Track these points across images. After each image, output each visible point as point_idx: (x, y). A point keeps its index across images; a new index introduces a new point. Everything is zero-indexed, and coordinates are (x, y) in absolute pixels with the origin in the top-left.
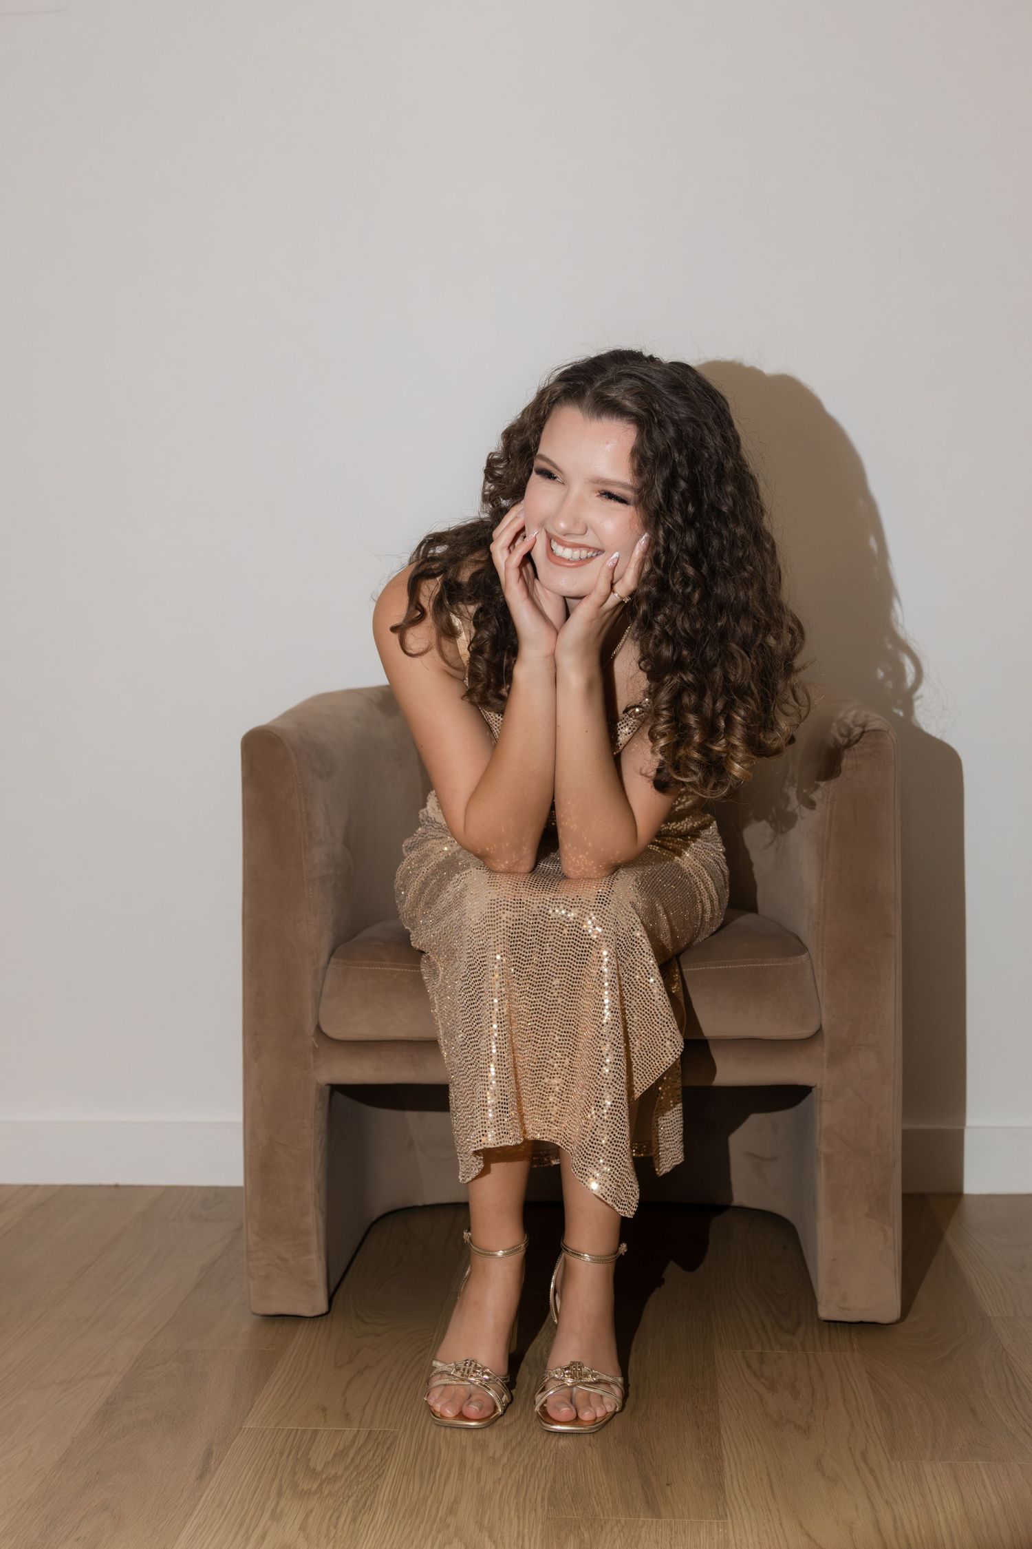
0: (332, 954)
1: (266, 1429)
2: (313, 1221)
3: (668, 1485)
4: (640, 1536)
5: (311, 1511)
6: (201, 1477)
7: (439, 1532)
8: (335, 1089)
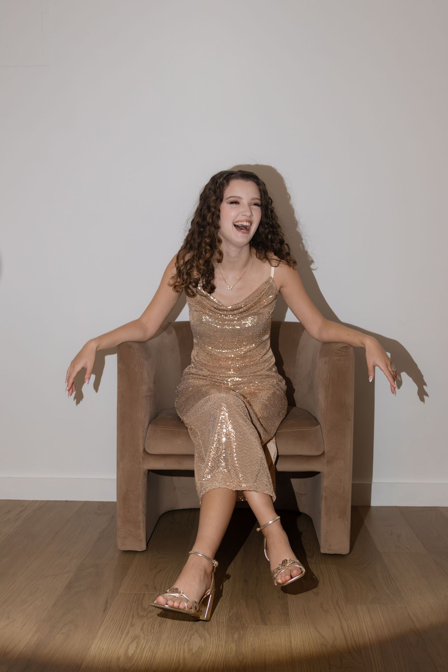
0: (150, 423)
1: (127, 593)
2: (141, 518)
3: (269, 613)
4: (260, 632)
5: (145, 623)
6: (105, 610)
7: (190, 631)
8: (149, 471)
